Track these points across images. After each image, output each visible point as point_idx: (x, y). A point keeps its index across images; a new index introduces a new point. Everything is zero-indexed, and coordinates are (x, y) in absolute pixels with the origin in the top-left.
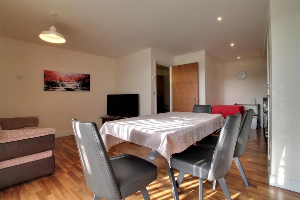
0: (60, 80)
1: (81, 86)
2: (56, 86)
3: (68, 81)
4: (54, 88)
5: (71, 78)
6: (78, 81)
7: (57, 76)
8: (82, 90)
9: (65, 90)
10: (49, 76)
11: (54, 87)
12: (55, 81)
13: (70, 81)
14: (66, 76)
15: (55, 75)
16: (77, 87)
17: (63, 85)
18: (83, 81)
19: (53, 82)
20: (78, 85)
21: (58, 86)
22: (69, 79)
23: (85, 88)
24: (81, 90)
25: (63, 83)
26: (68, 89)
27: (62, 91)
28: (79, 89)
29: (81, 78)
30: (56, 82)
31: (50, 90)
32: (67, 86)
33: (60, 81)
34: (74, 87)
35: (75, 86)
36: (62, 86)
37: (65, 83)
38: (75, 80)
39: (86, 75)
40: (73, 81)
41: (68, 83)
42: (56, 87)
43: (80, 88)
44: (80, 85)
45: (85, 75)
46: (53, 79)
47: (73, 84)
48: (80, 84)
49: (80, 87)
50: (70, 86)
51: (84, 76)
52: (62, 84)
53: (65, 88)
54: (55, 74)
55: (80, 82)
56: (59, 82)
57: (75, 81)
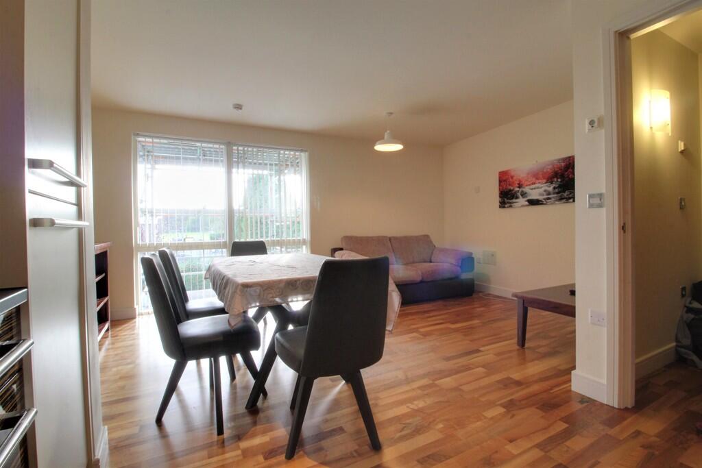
0: (518, 184)
1: (557, 190)
2: (512, 199)
3: (532, 184)
4: (511, 203)
5: (536, 176)
6: (550, 180)
7: (515, 178)
8: (561, 199)
9: (527, 203)
10: (504, 181)
11: (511, 201)
12: (512, 188)
13: (534, 184)
14: (528, 174)
15: (512, 177)
16: (549, 194)
17: (524, 195)
18: (562, 176)
19: (510, 190)
20: (551, 189)
21: (517, 198)
22: (534, 179)
23: (565, 195)
24: (556, 201)
25: (524, 190)
26: (533, 202)
27: (523, 206)
28: (554, 197)
29: (556, 170)
30: (513, 190)
31: (506, 206)
32: (530, 195)
33: (519, 187)
34: (543, 195)
35: (544, 193)
36: (522, 195)
37: (526, 189)
38: (544, 179)
39: (568, 160)
40: (540, 181)
41: (532, 189)
42: (514, 200)
43: (556, 195)
44: (554, 188)
45: (566, 158)
46: (509, 185)
47: (541, 188)
48: (554, 185)
49: (554, 193)
50: (534, 195)
51: (563, 164)
52: (522, 191)
53: (526, 199)
54: (513, 174)
55: (555, 180)
56: (518, 189)
57: (545, 181)
